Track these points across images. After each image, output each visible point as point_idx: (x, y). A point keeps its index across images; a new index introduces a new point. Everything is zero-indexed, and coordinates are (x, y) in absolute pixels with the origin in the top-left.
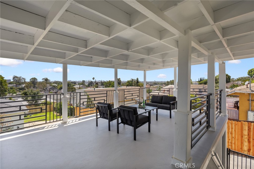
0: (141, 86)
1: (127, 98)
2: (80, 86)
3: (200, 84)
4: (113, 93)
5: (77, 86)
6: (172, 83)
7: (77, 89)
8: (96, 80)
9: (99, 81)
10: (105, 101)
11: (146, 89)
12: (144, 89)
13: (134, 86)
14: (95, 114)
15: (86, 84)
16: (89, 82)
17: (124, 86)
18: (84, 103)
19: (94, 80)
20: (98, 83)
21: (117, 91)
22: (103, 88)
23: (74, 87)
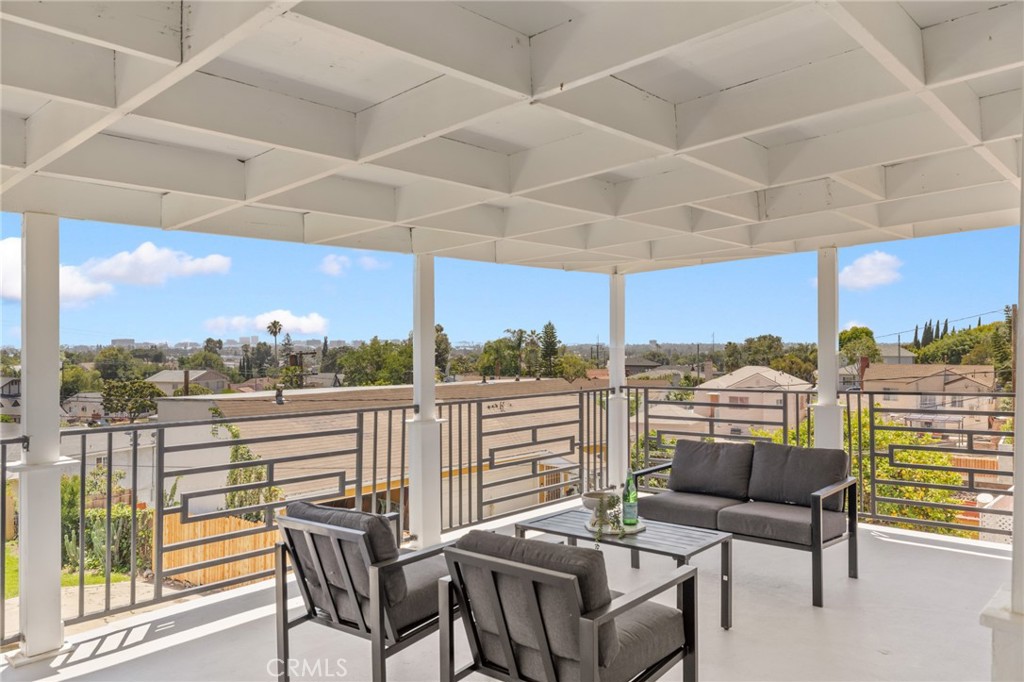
0: (571, 371)
1: (499, 458)
2: (191, 372)
3: (926, 360)
4: (404, 423)
5: (168, 378)
6: (756, 353)
7: (168, 391)
8: (293, 338)
9: (309, 342)
10: (343, 483)
11: (624, 395)
12: (611, 396)
13: (530, 374)
14: (271, 583)
15: (227, 364)
16: (246, 348)
17: (467, 371)
18: (190, 501)
19: (280, 339)
20: (301, 354)
21: (434, 415)
22: (334, 386)
23: (150, 380)
